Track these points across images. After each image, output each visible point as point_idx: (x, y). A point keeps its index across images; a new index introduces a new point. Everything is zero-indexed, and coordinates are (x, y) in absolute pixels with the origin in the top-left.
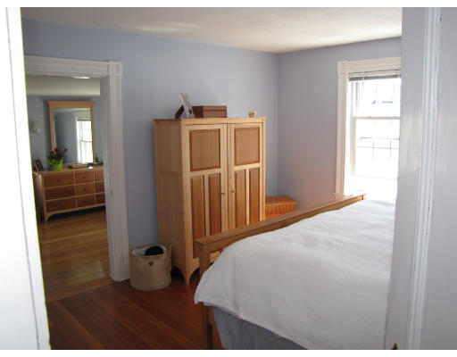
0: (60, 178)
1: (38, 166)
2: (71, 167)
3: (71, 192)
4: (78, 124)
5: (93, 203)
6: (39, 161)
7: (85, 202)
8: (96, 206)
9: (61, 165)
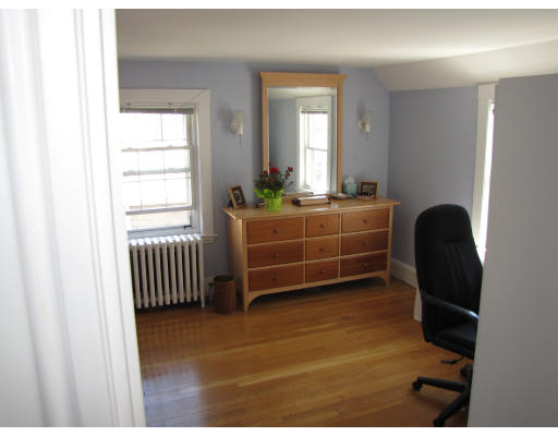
0: (277, 226)
1: (237, 199)
2: (296, 203)
3: (296, 253)
4: (303, 118)
5: (336, 276)
6: (239, 188)
7: (320, 273)
8: (340, 280)
9: (279, 201)
